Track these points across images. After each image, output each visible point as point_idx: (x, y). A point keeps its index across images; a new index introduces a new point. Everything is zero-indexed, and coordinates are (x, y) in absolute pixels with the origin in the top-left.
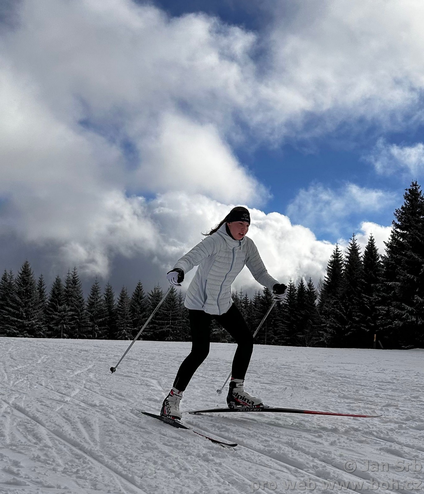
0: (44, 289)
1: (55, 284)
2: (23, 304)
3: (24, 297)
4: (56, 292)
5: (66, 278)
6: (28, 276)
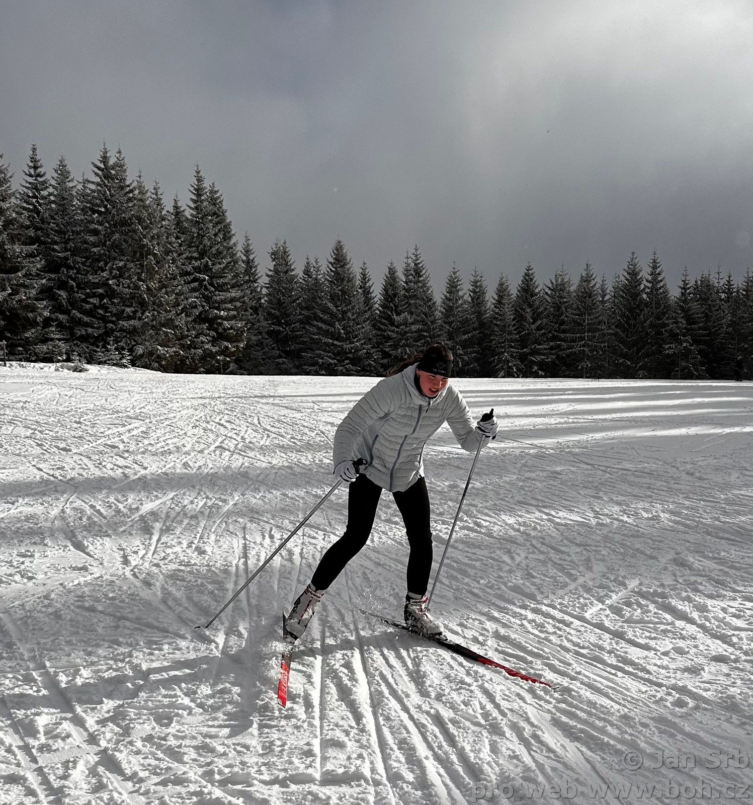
0: (370, 287)
1: (387, 277)
2: (340, 315)
3: (340, 304)
4: (390, 292)
5: (404, 265)
6: (342, 266)
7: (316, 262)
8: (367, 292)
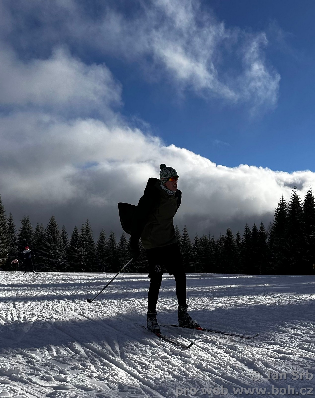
0: (66, 236)
1: (74, 232)
2: (52, 248)
3: (52, 243)
4: (75, 238)
5: (81, 228)
6: (54, 227)
7: (42, 225)
8: (64, 238)
